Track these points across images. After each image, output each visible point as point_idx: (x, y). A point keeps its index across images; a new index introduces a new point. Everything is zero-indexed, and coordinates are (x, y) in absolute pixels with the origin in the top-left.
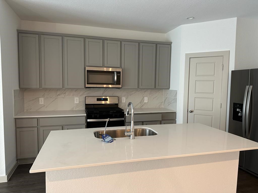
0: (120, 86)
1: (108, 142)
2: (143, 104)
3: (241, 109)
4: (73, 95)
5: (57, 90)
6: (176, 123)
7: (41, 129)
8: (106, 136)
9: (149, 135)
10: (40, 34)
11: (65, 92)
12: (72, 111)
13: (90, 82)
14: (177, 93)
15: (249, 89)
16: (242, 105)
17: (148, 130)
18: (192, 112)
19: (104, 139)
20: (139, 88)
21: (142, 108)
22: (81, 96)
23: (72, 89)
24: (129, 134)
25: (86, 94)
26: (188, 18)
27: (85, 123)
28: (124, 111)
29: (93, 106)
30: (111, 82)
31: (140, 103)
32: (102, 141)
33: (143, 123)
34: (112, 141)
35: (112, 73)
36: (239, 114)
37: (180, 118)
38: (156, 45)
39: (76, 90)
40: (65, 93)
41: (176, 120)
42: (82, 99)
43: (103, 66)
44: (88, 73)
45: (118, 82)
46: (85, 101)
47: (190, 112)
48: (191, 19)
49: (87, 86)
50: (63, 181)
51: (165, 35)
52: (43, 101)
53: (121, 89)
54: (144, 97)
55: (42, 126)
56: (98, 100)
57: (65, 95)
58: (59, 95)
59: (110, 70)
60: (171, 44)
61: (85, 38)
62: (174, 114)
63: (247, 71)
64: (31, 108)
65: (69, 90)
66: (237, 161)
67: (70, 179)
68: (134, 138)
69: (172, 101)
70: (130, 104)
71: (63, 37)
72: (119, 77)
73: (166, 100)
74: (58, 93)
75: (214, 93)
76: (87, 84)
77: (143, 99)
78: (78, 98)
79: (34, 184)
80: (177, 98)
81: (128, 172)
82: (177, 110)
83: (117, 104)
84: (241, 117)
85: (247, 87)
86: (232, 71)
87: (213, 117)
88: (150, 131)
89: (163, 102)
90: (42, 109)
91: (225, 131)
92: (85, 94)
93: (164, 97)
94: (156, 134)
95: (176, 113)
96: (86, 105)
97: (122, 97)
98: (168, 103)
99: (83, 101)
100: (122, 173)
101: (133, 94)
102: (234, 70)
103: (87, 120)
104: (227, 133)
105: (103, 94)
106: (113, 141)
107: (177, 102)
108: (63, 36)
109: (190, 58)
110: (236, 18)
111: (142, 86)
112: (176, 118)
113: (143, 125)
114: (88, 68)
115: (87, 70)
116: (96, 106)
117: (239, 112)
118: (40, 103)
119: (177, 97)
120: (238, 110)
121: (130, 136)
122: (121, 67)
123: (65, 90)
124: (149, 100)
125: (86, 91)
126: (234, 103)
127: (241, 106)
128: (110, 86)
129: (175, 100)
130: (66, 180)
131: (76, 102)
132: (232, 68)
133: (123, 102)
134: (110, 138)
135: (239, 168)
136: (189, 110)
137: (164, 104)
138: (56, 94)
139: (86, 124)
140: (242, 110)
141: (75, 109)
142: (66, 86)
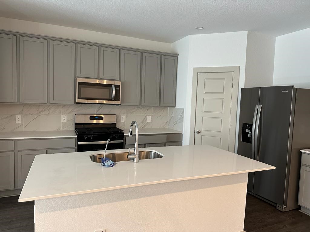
0: (119, 102)
1: (109, 166)
2: (144, 125)
3: (251, 129)
4: (60, 111)
5: (40, 105)
6: (182, 145)
7: (19, 154)
8: (106, 160)
9: (154, 158)
10: (18, 35)
11: (48, 108)
12: (58, 132)
13: (82, 96)
14: (183, 112)
15: (259, 108)
16: (251, 125)
17: (153, 153)
18: (199, 133)
19: (104, 163)
20: (141, 105)
21: (143, 128)
22: (69, 113)
23: (58, 105)
24: (132, 157)
25: (77, 111)
26: (197, 28)
27: (75, 146)
28: (123, 132)
29: (83, 125)
30: (108, 98)
31: (142, 123)
32: (101, 165)
33: (145, 145)
34: (112, 165)
35: (110, 86)
36: (249, 136)
37: (186, 140)
38: (161, 56)
39: (64, 105)
40: (49, 110)
41: (183, 142)
42: (71, 117)
43: (98, 78)
44: (79, 85)
45: (117, 98)
46: (74, 119)
47: (197, 133)
48: (200, 29)
49: (78, 101)
50: (56, 212)
51: (171, 45)
52: (20, 119)
53: (120, 105)
54: (146, 117)
55: (19, 151)
56: (92, 118)
57: (49, 111)
58: (41, 111)
59: (105, 82)
60: (178, 56)
61: (76, 43)
62: (180, 135)
63: (257, 89)
64: (4, 128)
65: (54, 105)
66: (246, 184)
67: (65, 209)
68: (138, 162)
69: (178, 120)
70: (133, 123)
71: (49, 41)
72: (117, 92)
73: (171, 119)
74: (40, 110)
75: (223, 112)
76: (78, 99)
77: (146, 119)
78: (66, 116)
79: (11, 221)
80: (183, 118)
81: (131, 199)
82: (183, 131)
83: (115, 124)
84: (251, 138)
85: (257, 106)
86: (242, 89)
87: (222, 138)
88: (155, 153)
89: (168, 122)
90: (19, 130)
91: (235, 153)
92: (74, 111)
93: (169, 116)
94: (162, 157)
95: (182, 135)
96: (76, 124)
97: (121, 116)
98: (174, 123)
99: (71, 120)
100: (124, 200)
101: (133, 112)
102: (244, 88)
103: (78, 143)
104: (236, 155)
105: (97, 111)
106: (114, 165)
107: (183, 122)
108: (48, 39)
109: (198, 73)
110: (247, 31)
111: (144, 103)
112: (182, 140)
113: (145, 147)
114: (79, 80)
115: (78, 82)
116: (86, 126)
117: (248, 133)
118: (17, 122)
119: (183, 116)
120: (247, 131)
121: (133, 159)
122: (120, 80)
123: (49, 105)
124: (152, 119)
125: (76, 108)
126: (243, 123)
127: (250, 127)
128: (105, 102)
129: (182, 120)
130: (60, 211)
131: (62, 121)
132: (242, 85)
133: (121, 121)
134: (110, 162)
135: (248, 194)
136: (196, 131)
137: (169, 124)
138: (38, 110)
139: (76, 148)
140: (251, 131)
141: (62, 129)
142: (51, 101)
